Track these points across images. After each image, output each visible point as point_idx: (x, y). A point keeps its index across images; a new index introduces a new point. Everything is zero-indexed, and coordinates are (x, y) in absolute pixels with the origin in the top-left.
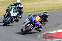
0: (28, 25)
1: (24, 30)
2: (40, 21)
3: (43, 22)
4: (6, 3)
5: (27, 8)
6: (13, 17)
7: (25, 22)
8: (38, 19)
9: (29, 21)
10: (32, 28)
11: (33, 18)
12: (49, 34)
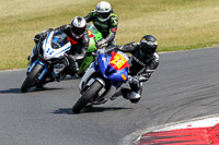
4: (11, 24)
6: (53, 59)
9: (93, 70)
11: (104, 59)
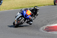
0: (20, 19)
1: (16, 23)
2: (31, 15)
3: (33, 16)
5: (30, 2)
7: (16, 16)
8: (29, 12)
9: (21, 15)
10: (24, 21)
11: (24, 12)
12: (50, 27)
